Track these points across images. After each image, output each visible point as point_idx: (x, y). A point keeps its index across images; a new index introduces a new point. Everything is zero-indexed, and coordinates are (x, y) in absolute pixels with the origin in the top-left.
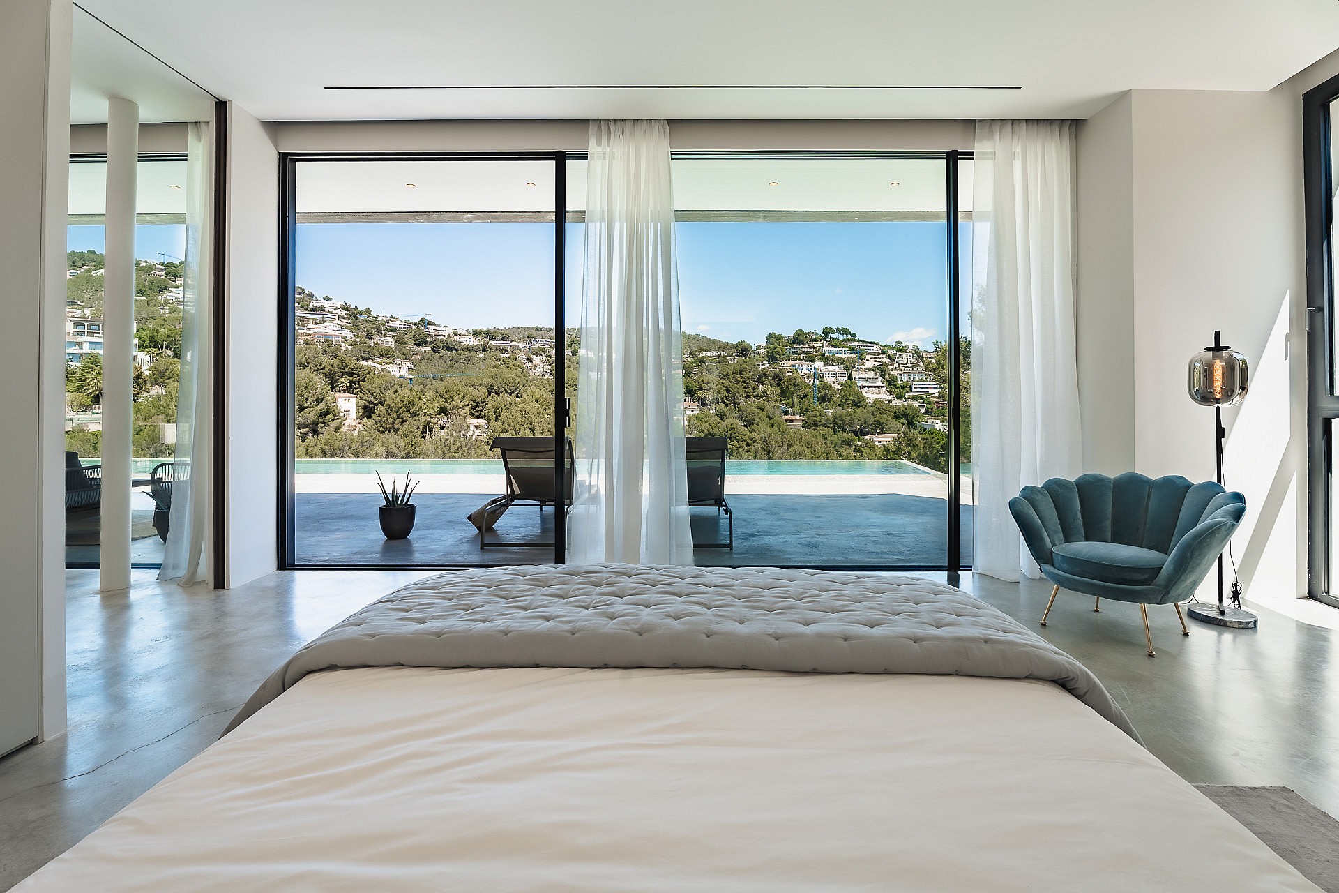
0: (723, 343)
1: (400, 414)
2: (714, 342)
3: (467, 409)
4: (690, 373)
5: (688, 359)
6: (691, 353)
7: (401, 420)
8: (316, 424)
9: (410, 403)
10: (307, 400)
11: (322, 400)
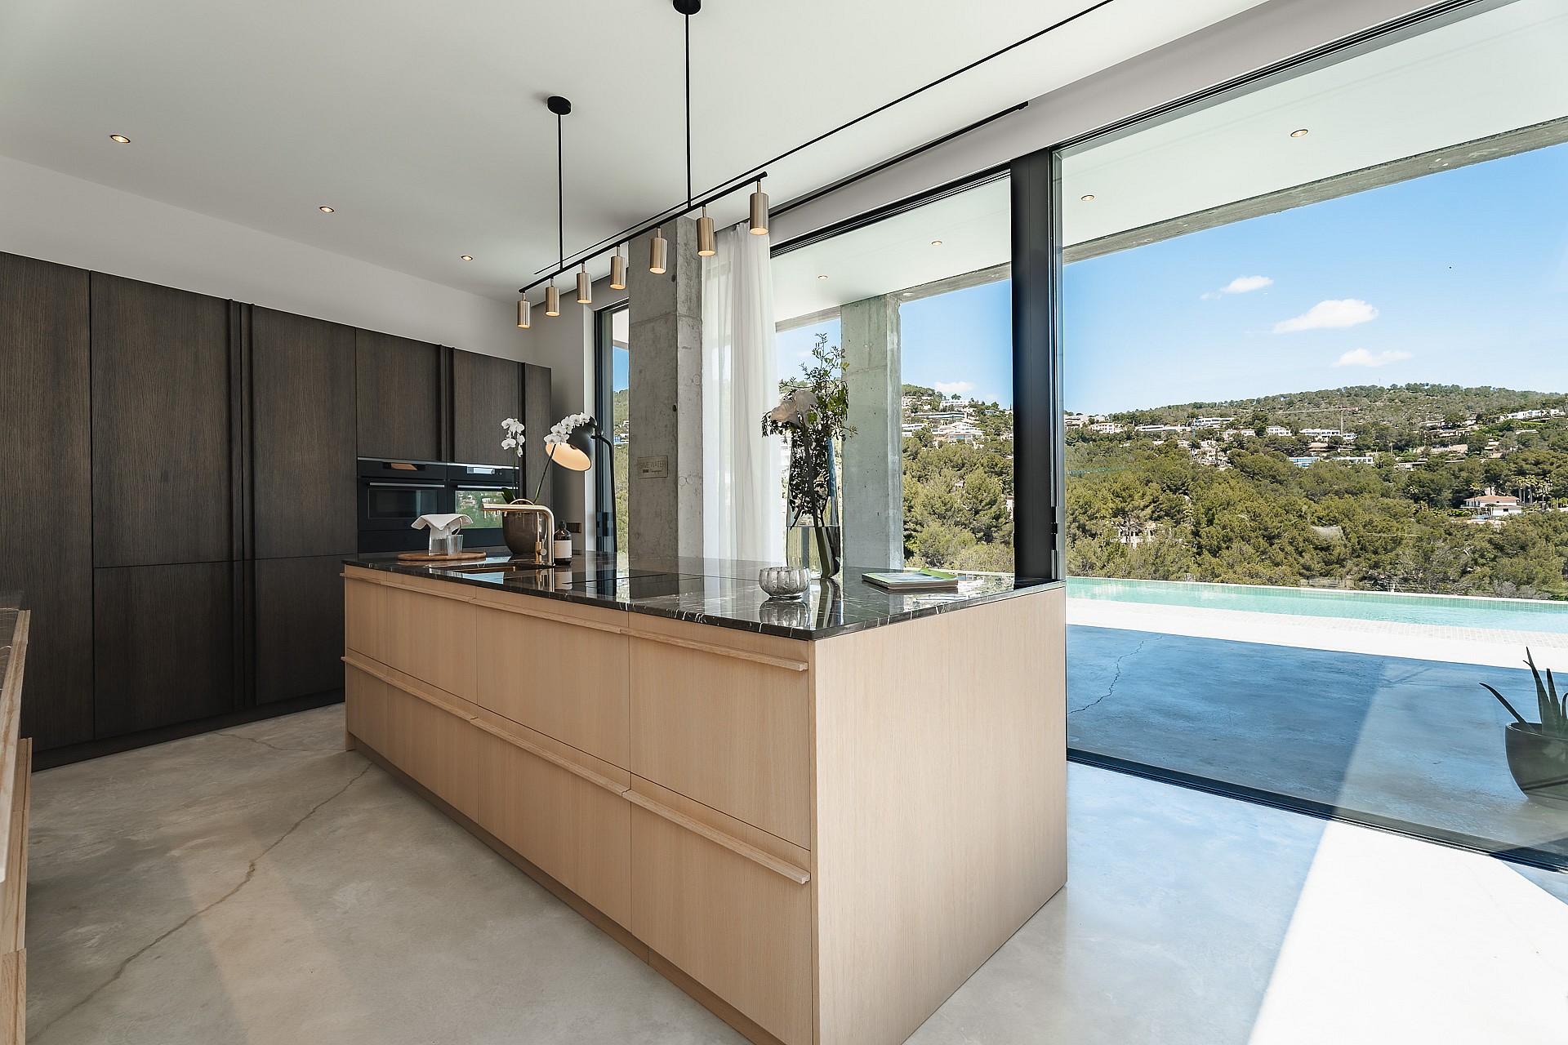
0: (1544, 395)
1: (1076, 517)
2: (1525, 394)
3: (1148, 511)
4: (1480, 449)
5: (1476, 427)
6: (1479, 417)
7: (1077, 524)
8: (989, 527)
9: (1086, 503)
10: (981, 501)
11: (995, 501)
